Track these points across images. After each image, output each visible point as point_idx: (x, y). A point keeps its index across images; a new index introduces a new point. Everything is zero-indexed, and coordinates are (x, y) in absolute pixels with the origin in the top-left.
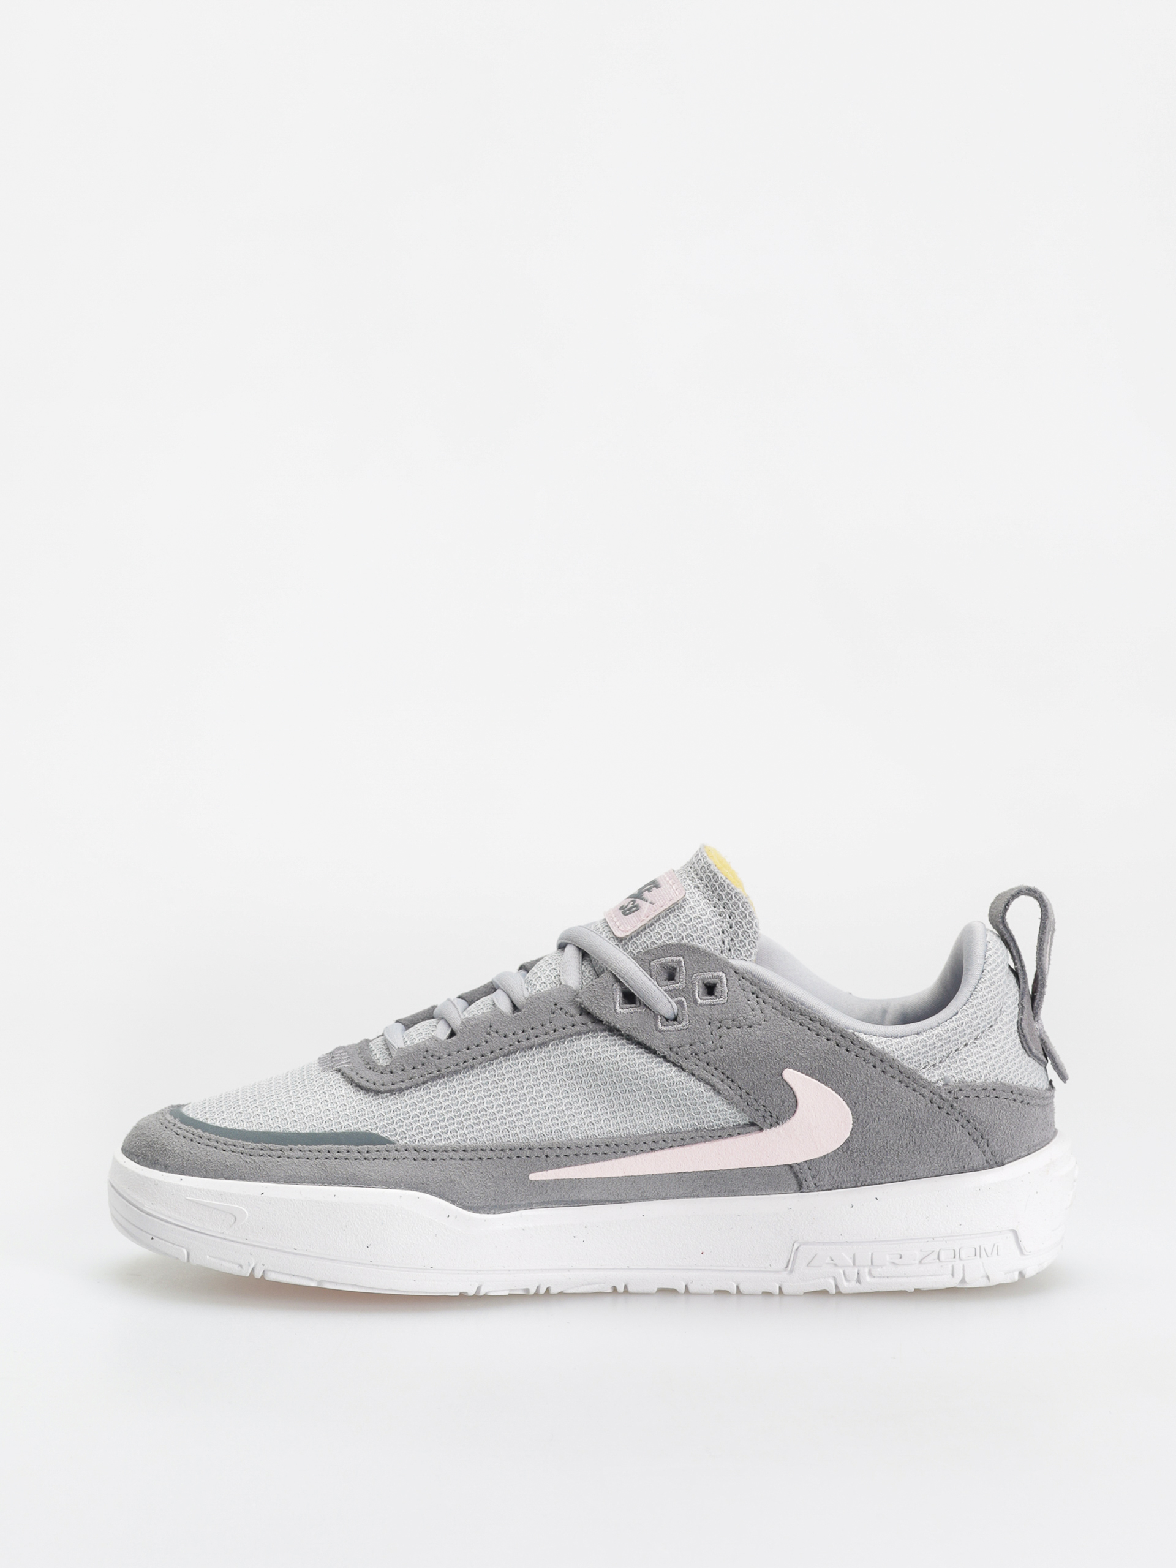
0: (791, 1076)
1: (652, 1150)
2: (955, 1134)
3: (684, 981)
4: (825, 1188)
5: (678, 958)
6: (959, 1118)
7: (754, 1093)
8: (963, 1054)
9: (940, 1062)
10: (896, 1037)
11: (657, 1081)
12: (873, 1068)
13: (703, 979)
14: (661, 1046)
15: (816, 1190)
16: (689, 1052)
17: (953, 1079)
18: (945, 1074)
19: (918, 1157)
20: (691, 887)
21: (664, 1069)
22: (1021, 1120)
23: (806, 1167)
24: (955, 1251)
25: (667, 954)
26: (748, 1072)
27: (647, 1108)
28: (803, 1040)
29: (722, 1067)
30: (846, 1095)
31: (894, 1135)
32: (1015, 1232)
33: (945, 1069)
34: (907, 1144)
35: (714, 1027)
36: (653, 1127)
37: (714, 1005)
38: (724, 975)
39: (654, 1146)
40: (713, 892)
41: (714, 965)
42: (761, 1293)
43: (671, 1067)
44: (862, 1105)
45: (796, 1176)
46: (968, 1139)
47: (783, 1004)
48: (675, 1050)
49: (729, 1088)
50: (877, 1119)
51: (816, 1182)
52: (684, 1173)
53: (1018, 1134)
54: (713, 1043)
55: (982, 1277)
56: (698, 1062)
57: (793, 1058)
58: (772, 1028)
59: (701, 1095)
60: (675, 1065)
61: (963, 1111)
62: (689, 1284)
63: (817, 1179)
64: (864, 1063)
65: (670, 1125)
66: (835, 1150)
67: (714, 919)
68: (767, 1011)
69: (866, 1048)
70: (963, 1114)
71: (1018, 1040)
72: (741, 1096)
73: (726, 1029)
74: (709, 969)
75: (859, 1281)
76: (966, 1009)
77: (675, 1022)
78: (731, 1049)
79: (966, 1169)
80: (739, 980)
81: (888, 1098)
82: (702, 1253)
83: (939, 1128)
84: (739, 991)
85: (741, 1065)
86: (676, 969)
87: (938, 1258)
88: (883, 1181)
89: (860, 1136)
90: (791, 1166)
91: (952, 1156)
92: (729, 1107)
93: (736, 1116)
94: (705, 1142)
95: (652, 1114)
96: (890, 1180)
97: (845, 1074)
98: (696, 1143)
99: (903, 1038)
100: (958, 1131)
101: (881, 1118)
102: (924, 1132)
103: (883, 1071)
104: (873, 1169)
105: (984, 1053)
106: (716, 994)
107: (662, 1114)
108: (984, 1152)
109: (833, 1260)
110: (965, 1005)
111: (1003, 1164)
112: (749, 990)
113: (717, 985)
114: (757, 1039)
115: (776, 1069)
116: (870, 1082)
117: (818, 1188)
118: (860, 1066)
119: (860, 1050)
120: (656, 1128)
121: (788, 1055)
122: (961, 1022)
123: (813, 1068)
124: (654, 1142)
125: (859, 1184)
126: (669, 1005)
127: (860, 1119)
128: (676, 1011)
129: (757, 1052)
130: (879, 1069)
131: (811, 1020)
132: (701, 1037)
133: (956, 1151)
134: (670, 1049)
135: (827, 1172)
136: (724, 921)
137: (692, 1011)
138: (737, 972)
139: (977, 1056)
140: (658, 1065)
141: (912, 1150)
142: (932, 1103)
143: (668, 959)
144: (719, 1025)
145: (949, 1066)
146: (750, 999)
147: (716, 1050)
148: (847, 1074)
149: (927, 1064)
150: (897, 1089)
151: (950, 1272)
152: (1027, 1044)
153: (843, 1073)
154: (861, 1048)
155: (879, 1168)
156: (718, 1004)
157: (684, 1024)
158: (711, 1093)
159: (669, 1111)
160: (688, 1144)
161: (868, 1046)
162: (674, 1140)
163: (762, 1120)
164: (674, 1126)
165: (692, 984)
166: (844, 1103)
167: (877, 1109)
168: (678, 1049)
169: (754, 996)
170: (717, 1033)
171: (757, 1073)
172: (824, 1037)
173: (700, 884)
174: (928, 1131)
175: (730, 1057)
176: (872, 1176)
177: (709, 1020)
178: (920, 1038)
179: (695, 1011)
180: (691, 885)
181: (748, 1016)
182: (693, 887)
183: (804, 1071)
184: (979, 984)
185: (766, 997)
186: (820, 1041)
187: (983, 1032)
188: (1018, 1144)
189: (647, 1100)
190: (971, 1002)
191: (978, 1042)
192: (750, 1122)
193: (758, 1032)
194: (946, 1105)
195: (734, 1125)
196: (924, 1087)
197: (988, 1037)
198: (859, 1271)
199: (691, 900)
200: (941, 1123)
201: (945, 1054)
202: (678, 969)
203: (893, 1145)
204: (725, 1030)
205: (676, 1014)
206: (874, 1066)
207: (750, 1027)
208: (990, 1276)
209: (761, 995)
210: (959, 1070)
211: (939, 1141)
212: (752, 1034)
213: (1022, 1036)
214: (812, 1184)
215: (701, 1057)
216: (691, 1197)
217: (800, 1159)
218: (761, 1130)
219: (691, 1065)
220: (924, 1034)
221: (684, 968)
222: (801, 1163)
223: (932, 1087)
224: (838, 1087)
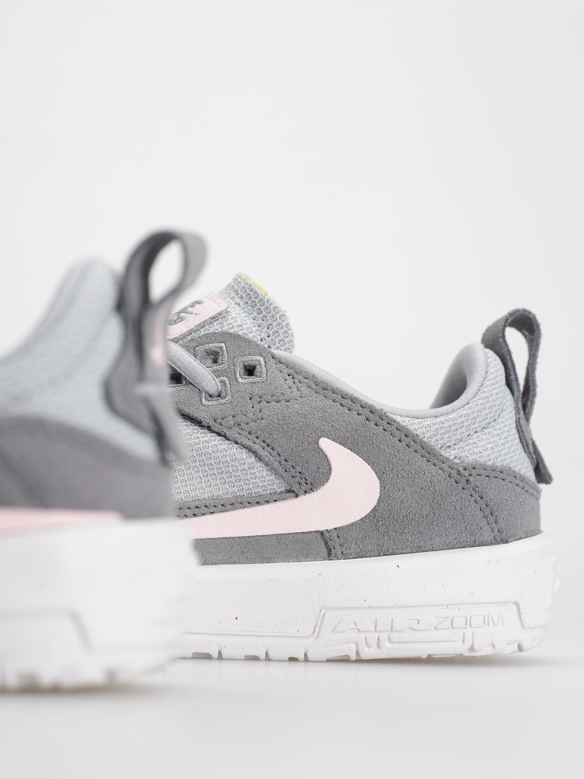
0: (325, 444)
1: (194, 515)
2: (469, 507)
3: (226, 363)
4: (351, 557)
5: (220, 345)
6: (473, 493)
7: (292, 460)
8: (475, 439)
9: (455, 444)
10: (418, 418)
11: (202, 449)
12: (399, 442)
13: (243, 362)
14: (206, 417)
15: (343, 558)
16: (232, 423)
17: (467, 459)
18: (460, 454)
19: (436, 528)
20: (232, 304)
21: (208, 438)
22: (522, 504)
23: (335, 535)
24: (466, 618)
25: (210, 341)
26: (287, 440)
27: (191, 476)
28: (336, 414)
29: (263, 436)
30: (375, 465)
31: (417, 505)
32: (517, 605)
33: (460, 450)
34: (427, 515)
35: (254, 401)
36: (196, 494)
37: (254, 383)
38: (261, 359)
39: (196, 511)
40: (253, 307)
41: (253, 350)
42: (287, 659)
43: (215, 436)
44: (389, 475)
45: (326, 543)
46: (480, 515)
47: (317, 384)
48: (219, 421)
49: (269, 455)
50: (402, 488)
51: (343, 550)
52: (223, 538)
53: (519, 517)
54: (254, 415)
55: (488, 646)
56: (240, 431)
57: (328, 428)
58: (308, 402)
59: (243, 462)
60: (219, 434)
61: (477, 487)
62: (223, 649)
63: (345, 547)
64: (391, 437)
65: (212, 492)
66: (363, 518)
67: (254, 329)
68: (303, 389)
69: (393, 423)
70: (477, 489)
71: (517, 435)
72: (280, 462)
73: (266, 403)
74: (249, 353)
75: (379, 646)
76: (476, 400)
77: (219, 398)
78: (271, 420)
79: (477, 543)
80: (276, 364)
81: (412, 470)
82: (236, 618)
83: (456, 501)
84: (276, 372)
85: (280, 434)
86: (218, 353)
87: (452, 625)
88: (403, 551)
89: (386, 504)
90: (322, 533)
91: (465, 530)
92: (268, 473)
93: (274, 483)
94: (244, 508)
95: (195, 482)
96: (409, 550)
97: (374, 445)
98: (236, 509)
99: (423, 419)
100: (472, 506)
101: (405, 488)
102: (443, 503)
103: (407, 446)
104: (395, 540)
105: (492, 440)
106: (256, 374)
107: (205, 482)
108: (492, 529)
109: (356, 626)
110: (474, 397)
111: (507, 542)
112: (286, 372)
113: (257, 367)
114: (295, 411)
115: (312, 437)
116: (396, 454)
117: (345, 556)
118: (388, 439)
119: (387, 424)
120: (199, 495)
121: (323, 426)
122: (472, 410)
123: (346, 438)
124: (197, 507)
125: (382, 554)
126: (214, 382)
127: (387, 488)
128: (220, 388)
129: (295, 422)
130: (404, 443)
131: (343, 398)
132: (244, 410)
133: (469, 524)
134: (215, 420)
135: (354, 540)
136: (263, 330)
137: (235, 388)
138: (274, 357)
139: (486, 442)
140: (202, 435)
141: (431, 521)
142: (450, 477)
143: (211, 345)
144: (259, 399)
145: (463, 448)
146: (287, 379)
147: (257, 421)
148: (376, 445)
149: (444, 444)
150: (420, 463)
151: (462, 640)
152: (525, 439)
153: (373, 444)
154: (388, 424)
155: (400, 538)
156: (258, 382)
157: (227, 399)
158: (253, 459)
159: (212, 480)
160: (228, 510)
161: (394, 421)
162: (215, 506)
163: (297, 487)
164: (216, 493)
165: (234, 365)
166: (373, 472)
167: (402, 479)
168: (222, 421)
169: (291, 377)
170: (258, 407)
171: (295, 441)
172: (355, 412)
173: (240, 301)
174: (446, 503)
175: (271, 427)
176: (394, 546)
177: (250, 395)
178: (438, 420)
179: (237, 388)
180: (232, 302)
181: (286, 392)
182: (233, 304)
183: (337, 440)
184: (485, 382)
185: (301, 378)
186: (352, 415)
187: (489, 423)
188: (519, 526)
189: (192, 468)
190: (480, 395)
191: (486, 431)
192: (286, 490)
193: (296, 406)
194: (463, 480)
195: (271, 493)
196: (443, 463)
197: (494, 428)
198: (379, 636)
199: (232, 313)
200: (458, 496)
201: (458, 438)
202: (221, 353)
203: (415, 514)
204: (264, 404)
205: (219, 392)
206: (400, 441)
207: (288, 401)
208: (495, 644)
209: (296, 376)
210: (471, 452)
211: (456, 513)
212: (290, 406)
213: (520, 432)
214: (339, 553)
215: (244, 427)
216: (228, 563)
217: (330, 527)
218: (297, 496)
219: (234, 434)
220: (442, 417)
221: (225, 352)
222: (331, 530)
223: (450, 463)
224: (368, 457)
